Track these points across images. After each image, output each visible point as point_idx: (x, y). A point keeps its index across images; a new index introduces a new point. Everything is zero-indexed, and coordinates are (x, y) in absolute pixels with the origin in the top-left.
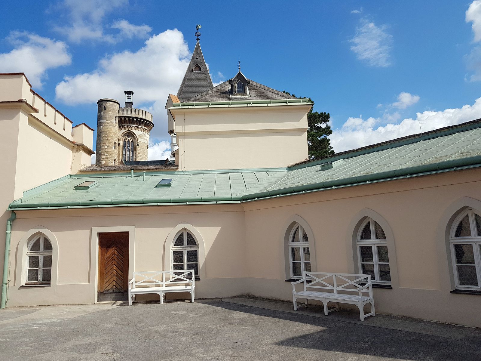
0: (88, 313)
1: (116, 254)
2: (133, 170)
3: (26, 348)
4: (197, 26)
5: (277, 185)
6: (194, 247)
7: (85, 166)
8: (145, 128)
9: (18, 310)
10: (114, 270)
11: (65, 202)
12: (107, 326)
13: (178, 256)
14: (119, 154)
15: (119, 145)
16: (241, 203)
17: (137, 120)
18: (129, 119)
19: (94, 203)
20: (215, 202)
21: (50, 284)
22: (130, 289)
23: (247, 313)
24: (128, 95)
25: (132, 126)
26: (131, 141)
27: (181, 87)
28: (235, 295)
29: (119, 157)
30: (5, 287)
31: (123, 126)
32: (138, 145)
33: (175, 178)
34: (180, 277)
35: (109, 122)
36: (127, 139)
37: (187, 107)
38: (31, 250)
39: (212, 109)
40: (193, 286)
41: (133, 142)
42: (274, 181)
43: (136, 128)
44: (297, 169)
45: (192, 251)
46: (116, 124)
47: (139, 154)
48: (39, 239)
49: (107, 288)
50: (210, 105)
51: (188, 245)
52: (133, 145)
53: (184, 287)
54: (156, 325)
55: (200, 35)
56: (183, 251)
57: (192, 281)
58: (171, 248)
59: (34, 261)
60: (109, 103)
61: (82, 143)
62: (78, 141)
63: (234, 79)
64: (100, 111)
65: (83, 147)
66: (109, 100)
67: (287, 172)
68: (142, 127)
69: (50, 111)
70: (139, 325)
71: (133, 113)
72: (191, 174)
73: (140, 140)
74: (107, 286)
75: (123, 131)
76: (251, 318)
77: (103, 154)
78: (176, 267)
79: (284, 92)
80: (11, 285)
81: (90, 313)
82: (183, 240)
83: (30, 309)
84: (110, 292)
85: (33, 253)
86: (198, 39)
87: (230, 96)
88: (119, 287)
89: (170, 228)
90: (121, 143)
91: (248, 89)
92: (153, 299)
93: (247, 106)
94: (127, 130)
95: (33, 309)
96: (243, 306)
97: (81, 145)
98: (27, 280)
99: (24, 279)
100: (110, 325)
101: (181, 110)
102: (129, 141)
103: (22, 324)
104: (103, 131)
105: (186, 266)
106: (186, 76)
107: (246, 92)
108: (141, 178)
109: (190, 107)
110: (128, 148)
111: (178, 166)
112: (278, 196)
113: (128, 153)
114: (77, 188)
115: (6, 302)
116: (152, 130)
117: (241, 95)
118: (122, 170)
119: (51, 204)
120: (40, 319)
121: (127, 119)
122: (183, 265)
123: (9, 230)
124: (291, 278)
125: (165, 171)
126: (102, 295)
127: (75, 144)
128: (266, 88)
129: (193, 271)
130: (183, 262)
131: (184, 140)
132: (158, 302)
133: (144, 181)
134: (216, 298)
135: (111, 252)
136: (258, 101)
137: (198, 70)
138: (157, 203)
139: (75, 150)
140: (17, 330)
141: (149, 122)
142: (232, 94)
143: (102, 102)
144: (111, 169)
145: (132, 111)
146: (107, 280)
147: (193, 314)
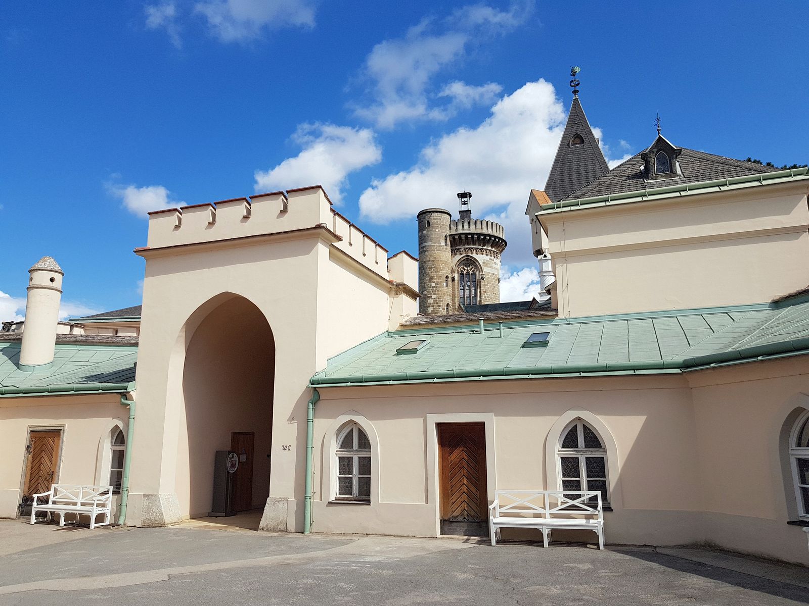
0: (429, 553)
1: (465, 457)
2: (482, 321)
3: (347, 599)
4: (573, 70)
5: (753, 338)
6: (598, 450)
7: (409, 317)
8: (493, 249)
9: (328, 539)
10: (464, 484)
11: (385, 375)
12: (462, 576)
13: (570, 467)
14: (454, 295)
15: (453, 279)
16: (683, 373)
17: (479, 238)
18: (466, 237)
19: (429, 375)
20: (631, 372)
21: (370, 501)
22: (491, 517)
23: (712, 579)
24: (463, 200)
25: (472, 248)
26: (471, 272)
27: (551, 176)
28: (681, 542)
29: (453, 300)
30: (309, 501)
31: (458, 249)
32: (483, 278)
33: (555, 331)
34: (576, 502)
35: (437, 244)
36: (464, 270)
37: (568, 209)
38: (341, 448)
39: (612, 207)
40: (601, 520)
41: (475, 274)
42: (745, 330)
43: (478, 250)
44: (793, 305)
45: (595, 459)
46: (448, 247)
47: (485, 292)
48: (352, 430)
49: (455, 514)
50: (608, 201)
51: (586, 447)
52: (475, 279)
53: (585, 521)
54: (541, 584)
55: (578, 84)
56: (578, 458)
57: (599, 511)
58: (557, 452)
59: (345, 465)
60: (434, 214)
61: (402, 281)
62: (397, 280)
63: (651, 151)
64: (421, 229)
65: (404, 288)
66: (434, 210)
67: (770, 312)
68: (488, 248)
69: (357, 236)
70: (512, 580)
71: (473, 227)
72: (580, 323)
73: (485, 269)
74: (454, 509)
75: (458, 257)
76: (721, 590)
77: (429, 295)
78: (567, 485)
79: (749, 160)
80: (316, 499)
81: (432, 553)
82: (577, 439)
83: (344, 538)
84: (459, 520)
85: (344, 453)
86: (575, 92)
87: (645, 180)
88: (473, 513)
89: (553, 417)
90: (457, 276)
91: (677, 164)
92: (531, 537)
93: (679, 195)
94: (464, 255)
95: (348, 538)
96: (700, 564)
97: (401, 285)
98: (338, 494)
99: (334, 492)
100: (465, 576)
101: (556, 215)
102: (468, 273)
103: (335, 560)
104: (428, 259)
105: (584, 484)
106: (558, 155)
107: (676, 170)
108: (496, 333)
109: (573, 208)
110: (466, 284)
111: (556, 310)
112: (760, 358)
113: (467, 292)
114: (400, 352)
115: (311, 525)
116: (504, 251)
117: (666, 177)
118: (465, 321)
119: (366, 377)
120: (360, 555)
121: (463, 237)
122: (579, 482)
123: (311, 417)
124: (801, 519)
125: (535, 319)
126: (447, 525)
127: (393, 285)
128: (713, 158)
129: (599, 493)
130: (579, 477)
131: (565, 265)
132: (540, 543)
133: (501, 337)
134: (645, 545)
135: (457, 454)
136: (701, 185)
137: (579, 144)
138: (529, 374)
139: (393, 293)
140: (331, 569)
141: (500, 238)
142: (647, 178)
143: (424, 215)
144: (448, 320)
145: (471, 223)
146: (454, 500)
147: (606, 571)
